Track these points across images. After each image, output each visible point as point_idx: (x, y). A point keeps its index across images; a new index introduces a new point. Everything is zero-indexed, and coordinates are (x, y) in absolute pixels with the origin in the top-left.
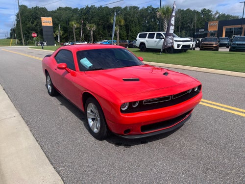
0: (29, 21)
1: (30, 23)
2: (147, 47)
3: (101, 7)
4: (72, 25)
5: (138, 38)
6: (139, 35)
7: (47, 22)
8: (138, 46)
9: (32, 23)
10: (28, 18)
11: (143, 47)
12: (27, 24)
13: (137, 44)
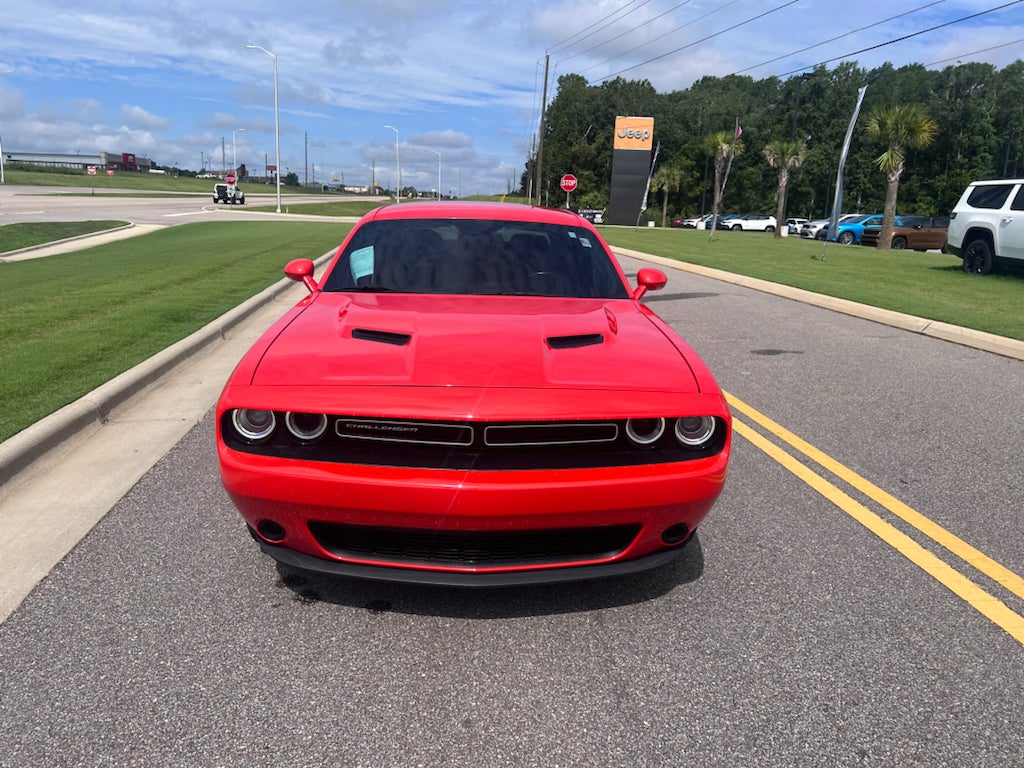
0: (581, 133)
1: (583, 139)
2: (999, 252)
3: (887, 67)
4: (715, 147)
5: (962, 207)
6: (969, 191)
7: (634, 133)
8: (959, 245)
9: (591, 140)
10: (580, 123)
11: (980, 253)
12: (571, 144)
13: (956, 234)
